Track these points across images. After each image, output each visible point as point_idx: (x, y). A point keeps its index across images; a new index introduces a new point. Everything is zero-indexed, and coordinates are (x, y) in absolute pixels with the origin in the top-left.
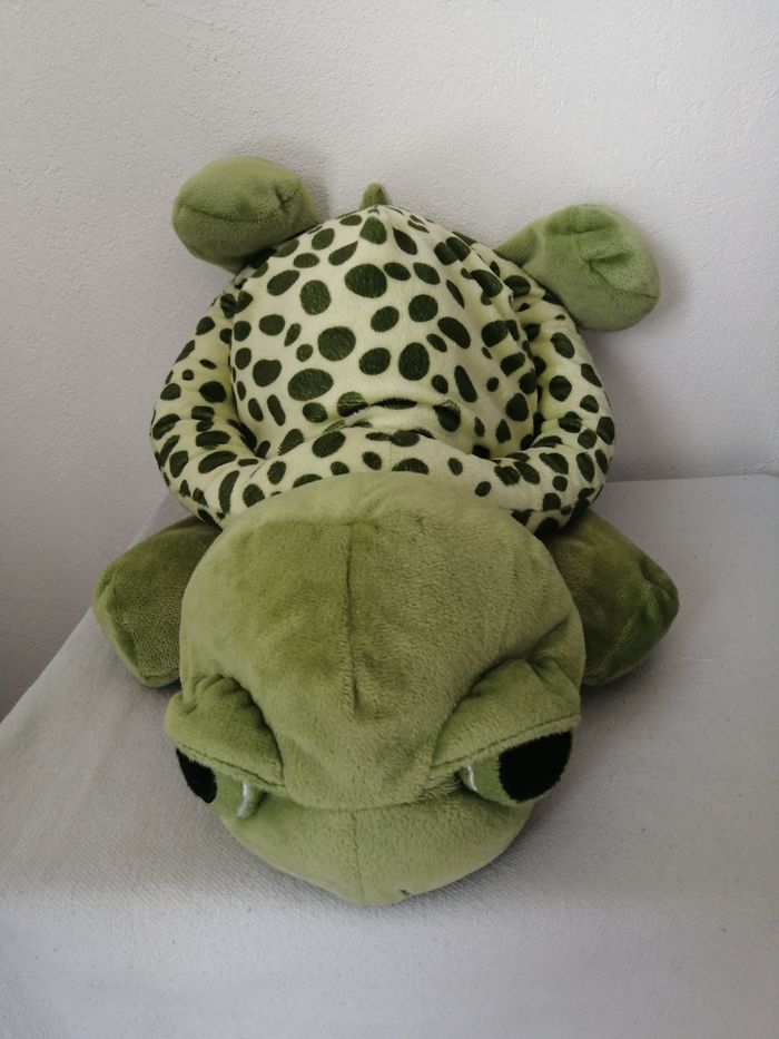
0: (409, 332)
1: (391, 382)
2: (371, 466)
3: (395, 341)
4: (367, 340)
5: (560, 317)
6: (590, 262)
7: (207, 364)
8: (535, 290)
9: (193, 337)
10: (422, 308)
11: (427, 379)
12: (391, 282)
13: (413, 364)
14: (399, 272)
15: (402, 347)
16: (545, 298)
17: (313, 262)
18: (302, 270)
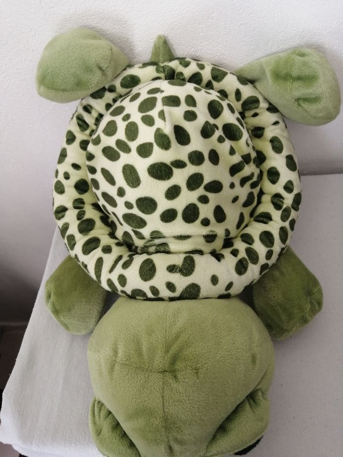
0: (188, 197)
1: (179, 226)
2: (170, 290)
3: (179, 204)
4: (164, 205)
5: (276, 123)
6: (298, 100)
7: (76, 166)
8: (263, 105)
9: (65, 145)
10: (194, 182)
11: (198, 222)
12: (176, 171)
13: (191, 214)
14: (180, 164)
15: (184, 207)
16: (268, 109)
17: (127, 150)
18: (121, 153)
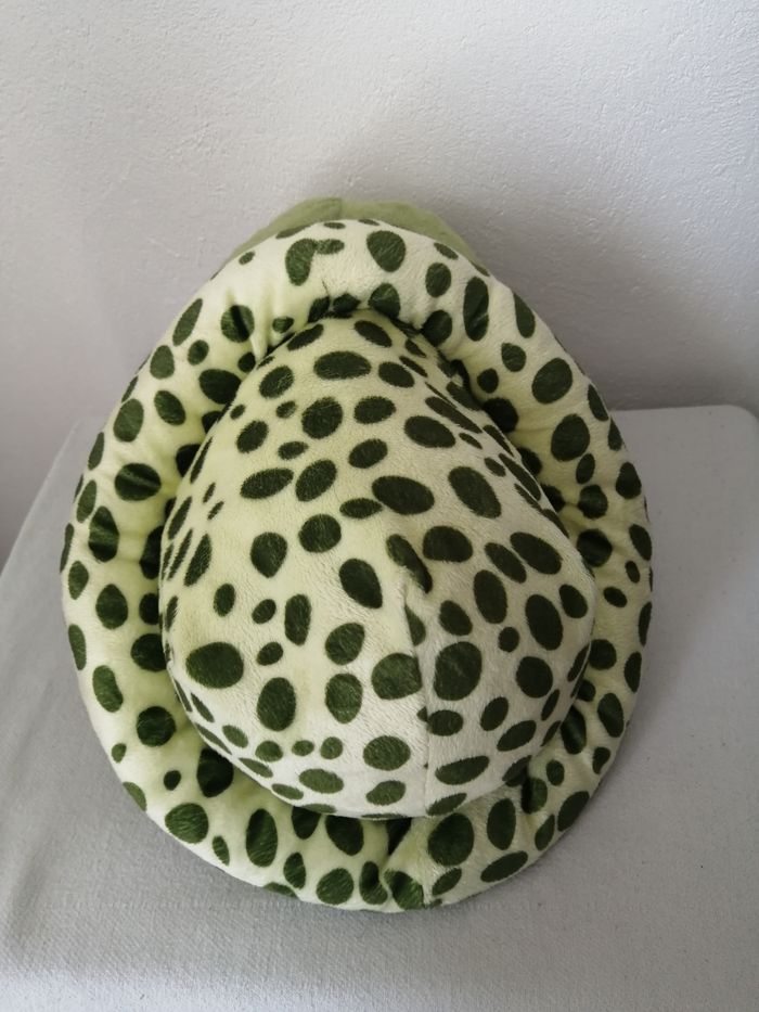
17: (493, 550)
18: (509, 546)
